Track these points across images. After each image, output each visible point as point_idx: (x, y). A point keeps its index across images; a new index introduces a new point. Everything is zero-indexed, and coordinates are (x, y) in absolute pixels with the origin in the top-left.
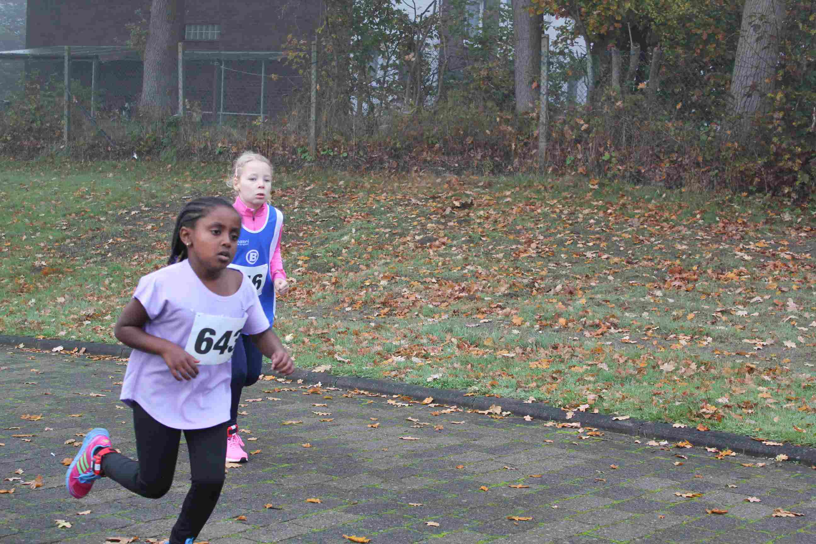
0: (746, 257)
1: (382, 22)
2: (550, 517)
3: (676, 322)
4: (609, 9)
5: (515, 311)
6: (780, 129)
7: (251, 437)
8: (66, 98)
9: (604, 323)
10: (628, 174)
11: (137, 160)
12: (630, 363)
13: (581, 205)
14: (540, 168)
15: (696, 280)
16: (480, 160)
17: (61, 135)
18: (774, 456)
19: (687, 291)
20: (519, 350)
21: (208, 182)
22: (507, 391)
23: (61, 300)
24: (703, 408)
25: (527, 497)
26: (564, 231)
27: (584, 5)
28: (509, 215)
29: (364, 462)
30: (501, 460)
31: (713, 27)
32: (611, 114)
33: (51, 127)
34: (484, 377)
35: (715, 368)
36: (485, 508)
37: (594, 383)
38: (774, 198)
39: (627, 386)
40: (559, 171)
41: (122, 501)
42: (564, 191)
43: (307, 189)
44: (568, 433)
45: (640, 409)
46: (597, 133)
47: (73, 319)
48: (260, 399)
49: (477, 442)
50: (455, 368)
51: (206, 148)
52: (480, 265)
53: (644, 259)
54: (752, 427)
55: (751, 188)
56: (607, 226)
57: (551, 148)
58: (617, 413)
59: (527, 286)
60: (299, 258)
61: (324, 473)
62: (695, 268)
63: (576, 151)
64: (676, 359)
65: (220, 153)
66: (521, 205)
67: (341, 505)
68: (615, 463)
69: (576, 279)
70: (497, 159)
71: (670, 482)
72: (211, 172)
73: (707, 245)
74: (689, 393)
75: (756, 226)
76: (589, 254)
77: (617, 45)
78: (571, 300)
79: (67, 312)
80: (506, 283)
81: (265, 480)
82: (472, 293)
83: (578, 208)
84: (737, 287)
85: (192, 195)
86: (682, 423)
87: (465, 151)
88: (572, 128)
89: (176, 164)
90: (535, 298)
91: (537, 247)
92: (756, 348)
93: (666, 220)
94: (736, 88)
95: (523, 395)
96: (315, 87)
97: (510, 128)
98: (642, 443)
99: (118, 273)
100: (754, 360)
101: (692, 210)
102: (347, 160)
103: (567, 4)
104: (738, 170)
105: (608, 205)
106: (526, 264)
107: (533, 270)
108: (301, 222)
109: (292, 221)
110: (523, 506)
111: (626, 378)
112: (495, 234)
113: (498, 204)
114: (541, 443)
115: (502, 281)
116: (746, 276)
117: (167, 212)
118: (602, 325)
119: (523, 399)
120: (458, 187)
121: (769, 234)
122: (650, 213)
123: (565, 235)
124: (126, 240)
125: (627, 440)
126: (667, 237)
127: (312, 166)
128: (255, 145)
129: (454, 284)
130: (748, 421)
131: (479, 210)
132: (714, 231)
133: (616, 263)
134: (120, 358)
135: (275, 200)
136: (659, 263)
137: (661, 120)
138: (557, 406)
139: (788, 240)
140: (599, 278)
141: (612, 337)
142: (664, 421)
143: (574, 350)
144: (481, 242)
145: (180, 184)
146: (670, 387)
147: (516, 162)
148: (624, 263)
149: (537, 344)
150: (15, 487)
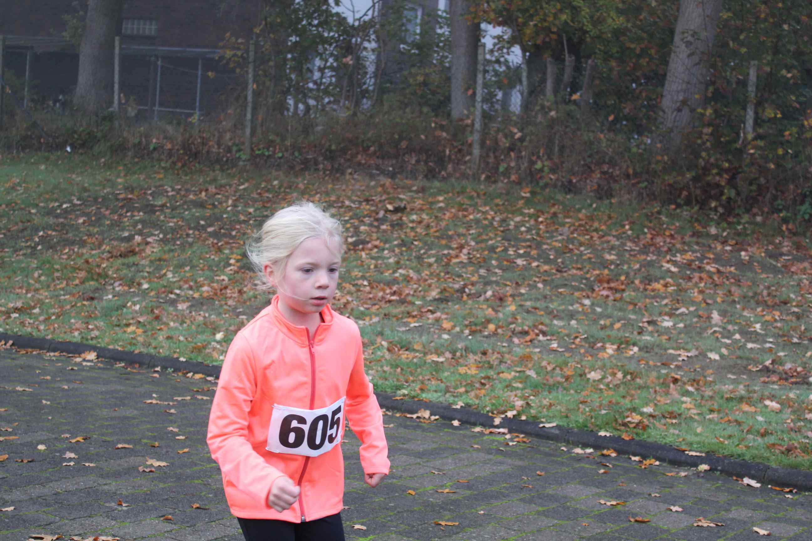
0: (673, 269)
1: (320, 24)
2: (477, 523)
3: (603, 331)
4: (545, 20)
5: (446, 316)
6: (708, 144)
7: (179, 435)
9: (533, 331)
10: (560, 184)
11: (70, 153)
12: (558, 371)
13: (513, 213)
14: (474, 175)
15: (623, 290)
16: (414, 165)
18: (696, 465)
19: (615, 300)
20: (448, 355)
22: (436, 395)
24: (628, 417)
25: (455, 502)
26: (495, 238)
27: (521, 16)
28: (441, 220)
30: (429, 464)
31: (646, 42)
32: (545, 124)
34: (413, 381)
35: (640, 378)
36: (412, 512)
37: (523, 389)
38: (701, 211)
39: (554, 394)
40: (491, 179)
41: (47, 498)
42: (496, 198)
43: (242, 187)
44: (495, 438)
45: (567, 417)
46: (531, 141)
48: (189, 398)
49: (405, 446)
50: (384, 372)
51: (140, 143)
52: (412, 269)
53: (573, 268)
54: (675, 437)
55: (679, 201)
56: (538, 234)
57: (484, 155)
58: (543, 420)
59: (458, 291)
60: (231, 256)
62: (623, 278)
63: (509, 159)
64: (603, 368)
65: (155, 149)
68: (542, 470)
69: (506, 285)
70: (431, 164)
71: (595, 490)
72: (145, 168)
73: (635, 256)
74: (614, 401)
75: (682, 238)
76: (520, 262)
77: (553, 56)
78: (501, 306)
80: (437, 288)
81: (192, 479)
82: (403, 297)
83: (510, 216)
84: (664, 298)
85: (125, 189)
86: (607, 431)
87: (399, 155)
88: (506, 136)
89: (109, 159)
90: (465, 303)
91: (469, 253)
92: (680, 359)
93: (596, 230)
94: (667, 103)
95: (451, 400)
96: (252, 86)
97: (444, 134)
98: (568, 451)
99: (47, 266)
100: (678, 370)
101: (622, 221)
102: (282, 160)
103: (505, 13)
104: (667, 183)
105: (539, 214)
106: (457, 269)
107: (464, 275)
108: (234, 220)
109: (225, 220)
110: (449, 511)
111: (554, 385)
112: (427, 239)
113: (431, 208)
114: (469, 448)
115: (433, 285)
116: (672, 288)
117: (99, 206)
118: (531, 332)
119: (452, 404)
120: (392, 191)
121: (696, 247)
122: (581, 222)
123: (497, 242)
124: (57, 233)
125: (553, 447)
126: (597, 246)
127: (246, 165)
128: (190, 142)
129: (386, 287)
130: (672, 431)
131: (412, 214)
132: (643, 242)
133: (546, 271)
134: (47, 352)
135: (209, 198)
136: (588, 272)
137: (593, 132)
138: (485, 412)
139: (714, 254)
140: (529, 285)
141: (540, 344)
142: (590, 429)
143: (503, 357)
144: (413, 246)
145: (113, 178)
146: (596, 396)
147: (450, 167)
148: (554, 271)
149: (466, 349)
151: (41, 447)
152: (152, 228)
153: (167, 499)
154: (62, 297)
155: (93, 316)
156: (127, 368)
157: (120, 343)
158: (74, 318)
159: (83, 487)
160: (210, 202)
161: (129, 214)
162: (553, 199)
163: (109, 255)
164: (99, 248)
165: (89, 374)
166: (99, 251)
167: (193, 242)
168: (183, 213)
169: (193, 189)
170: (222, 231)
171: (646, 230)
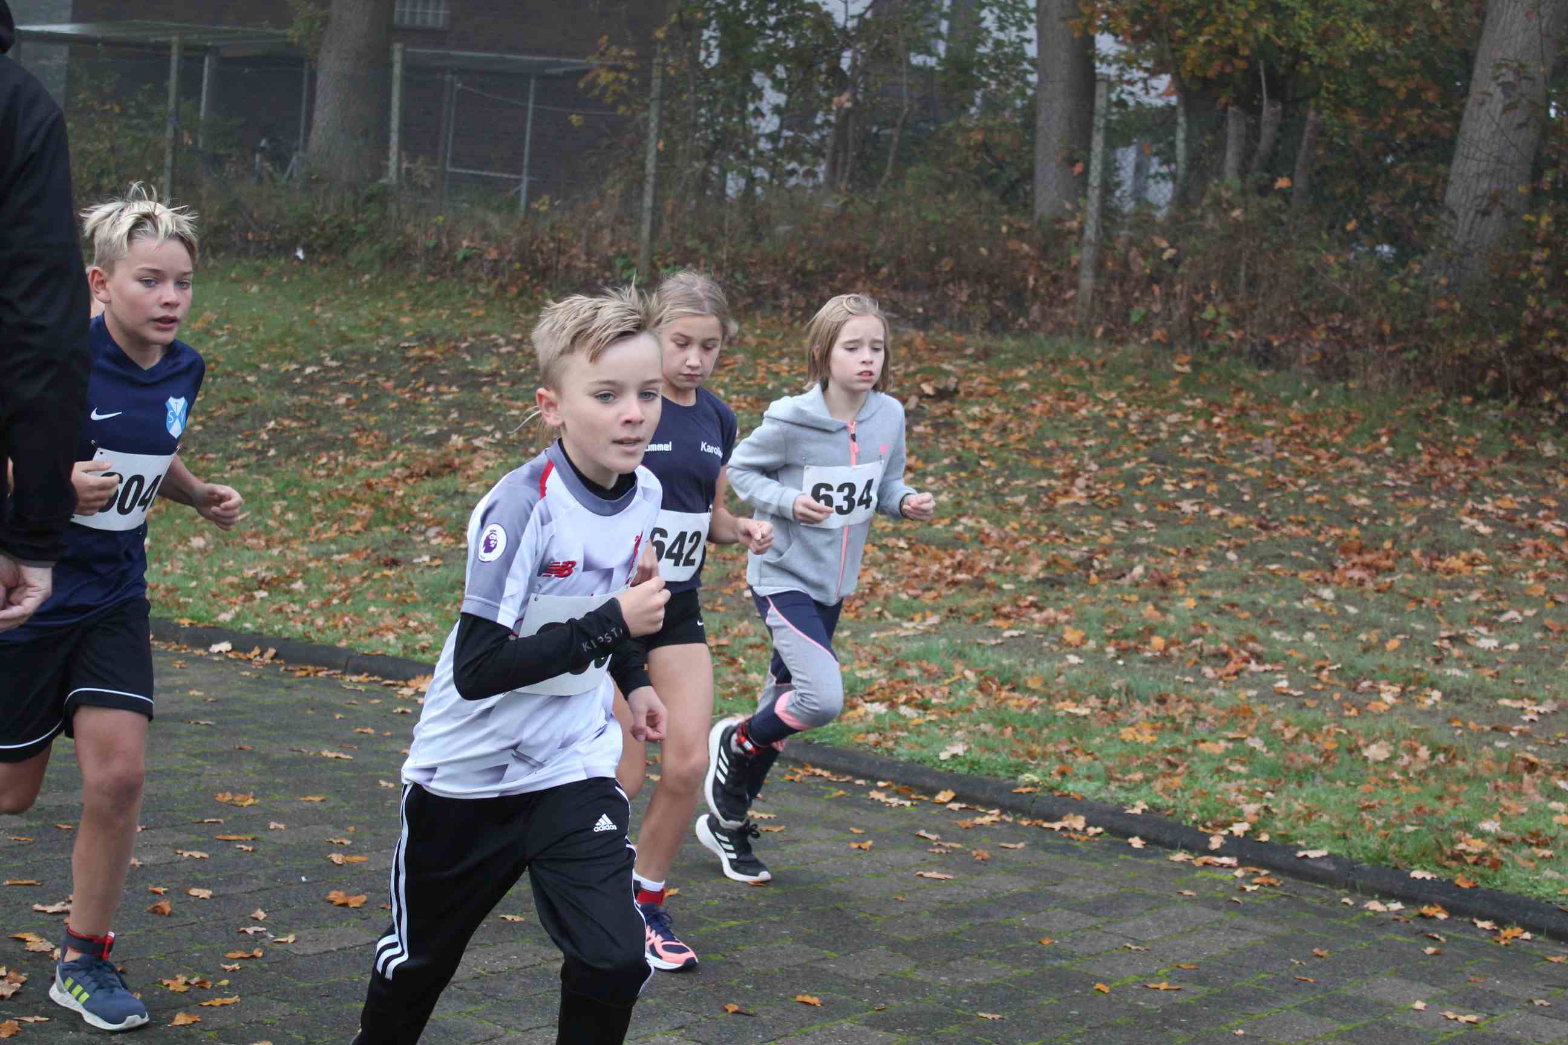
0: (1483, 529)
1: (780, 25)
3: (1369, 655)
4: (1226, 33)
5: (1065, 617)
6: (1542, 282)
8: (169, 133)
9: (1237, 652)
10: (1247, 348)
11: (303, 262)
12: (1305, 740)
13: (1162, 405)
14: (1080, 326)
15: (1391, 570)
16: (966, 304)
19: (1379, 591)
20: (1093, 701)
21: (445, 314)
22: (1093, 786)
23: (198, 542)
24: (1458, 841)
25: (1185, 1009)
26: (1136, 458)
27: (1180, 23)
28: (1028, 416)
29: (868, 923)
30: (1113, 928)
31: (1418, 75)
32: (1221, 232)
34: (1045, 756)
35: (1464, 760)
36: (1115, 1027)
37: (1247, 777)
38: (1523, 410)
39: (1308, 789)
40: (1115, 336)
42: (1128, 373)
44: (1217, 877)
45: (1344, 837)
46: (1193, 265)
47: (232, 585)
49: (1058, 890)
50: (984, 734)
51: (438, 247)
52: (985, 516)
53: (1290, 521)
54: (1556, 886)
55: (1480, 388)
56: (1216, 451)
57: (1103, 288)
58: (1302, 843)
59: (1078, 565)
61: (807, 942)
62: (1387, 544)
63: (1149, 299)
64: (1391, 736)
65: (466, 259)
66: (1048, 398)
67: (857, 1011)
68: (1321, 944)
70: (998, 303)
72: (448, 295)
73: (1403, 498)
74: (1427, 809)
75: (1490, 463)
76: (1187, 506)
77: (1236, 101)
78: (1166, 598)
79: (216, 569)
80: (1041, 558)
82: (975, 574)
83: (1158, 411)
84: (1471, 588)
85: (419, 339)
86: (1425, 869)
87: (937, 284)
88: (1145, 255)
89: (379, 275)
90: (1097, 589)
91: (1088, 487)
92: (1526, 718)
93: (1325, 444)
94: (1453, 195)
95: (1122, 796)
96: (654, 145)
97: (1026, 247)
98: (1356, 905)
99: (295, 492)
100: (1527, 743)
101: (1372, 427)
103: (1146, 17)
104: (1456, 352)
105: (1213, 408)
106: (1070, 519)
107: (1086, 531)
110: (1180, 1027)
111: (1306, 771)
112: (1005, 455)
113: (1003, 392)
114: (1175, 896)
115: (1032, 552)
116: (1485, 568)
117: (372, 372)
118: (1235, 656)
119: (1123, 804)
120: (926, 356)
121: (1518, 483)
122: (1294, 428)
123: (1139, 464)
124: (301, 424)
125: (1325, 896)
126: (1329, 478)
128: (534, 247)
129: (941, 554)
130: (1548, 873)
131: (972, 404)
132: (1414, 470)
133: (1239, 527)
134: (344, 673)
136: (1318, 533)
137: (1313, 249)
138: (1190, 823)
139: (1555, 498)
140: (1211, 555)
141: (1256, 680)
142: (1392, 865)
143: (1196, 707)
144: (980, 470)
145: (392, 315)
146: (1388, 794)
147: (1035, 311)
148: (1253, 527)
149: (1129, 692)
150: (262, 946)
152: (481, 418)
153: (675, 993)
154: (336, 557)
155: (409, 600)
158: (373, 602)
159: (519, 965)
161: (430, 389)
162: (1234, 377)
163: (407, 472)
164: (384, 458)
166: (384, 462)
171: (1419, 446)
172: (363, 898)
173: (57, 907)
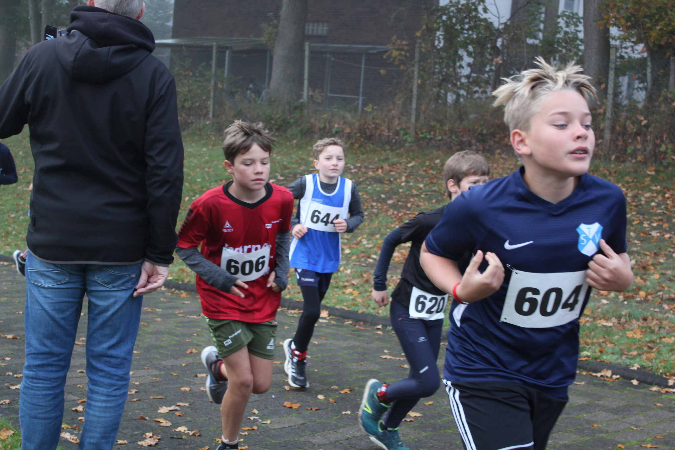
1: (470, 28)
4: (669, 25)
8: (212, 83)
13: (642, 189)
14: (605, 155)
17: (207, 113)
20: (614, 320)
22: (615, 357)
26: (631, 212)
27: (648, 21)
30: (625, 420)
32: (668, 113)
33: (199, 106)
34: (593, 344)
40: (620, 159)
41: (342, 442)
42: (626, 175)
43: (410, 165)
44: (672, 397)
46: (655, 127)
49: (600, 403)
51: (325, 128)
56: (667, 209)
57: (614, 139)
63: (636, 143)
65: (336, 133)
69: (646, 255)
76: (654, 234)
78: (645, 274)
81: (445, 429)
83: (640, 192)
88: (633, 123)
89: (300, 140)
95: (628, 361)
96: (417, 82)
102: (442, 142)
103: (633, 19)
105: (665, 190)
108: (408, 194)
109: (401, 194)
114: (653, 406)
119: (628, 365)
123: (632, 215)
127: (412, 146)
128: (365, 127)
134: (288, 309)
135: (385, 174)
138: (659, 374)
143: (661, 322)
145: (306, 157)
149: (630, 315)
150: (257, 425)
151: (321, 397)
153: (432, 446)
156: (355, 325)
157: (345, 304)
160: (387, 178)
165: (328, 331)
167: (378, 213)
168: (366, 188)
169: (371, 166)
170: (400, 203)
172: (298, 405)
173: (172, 408)
